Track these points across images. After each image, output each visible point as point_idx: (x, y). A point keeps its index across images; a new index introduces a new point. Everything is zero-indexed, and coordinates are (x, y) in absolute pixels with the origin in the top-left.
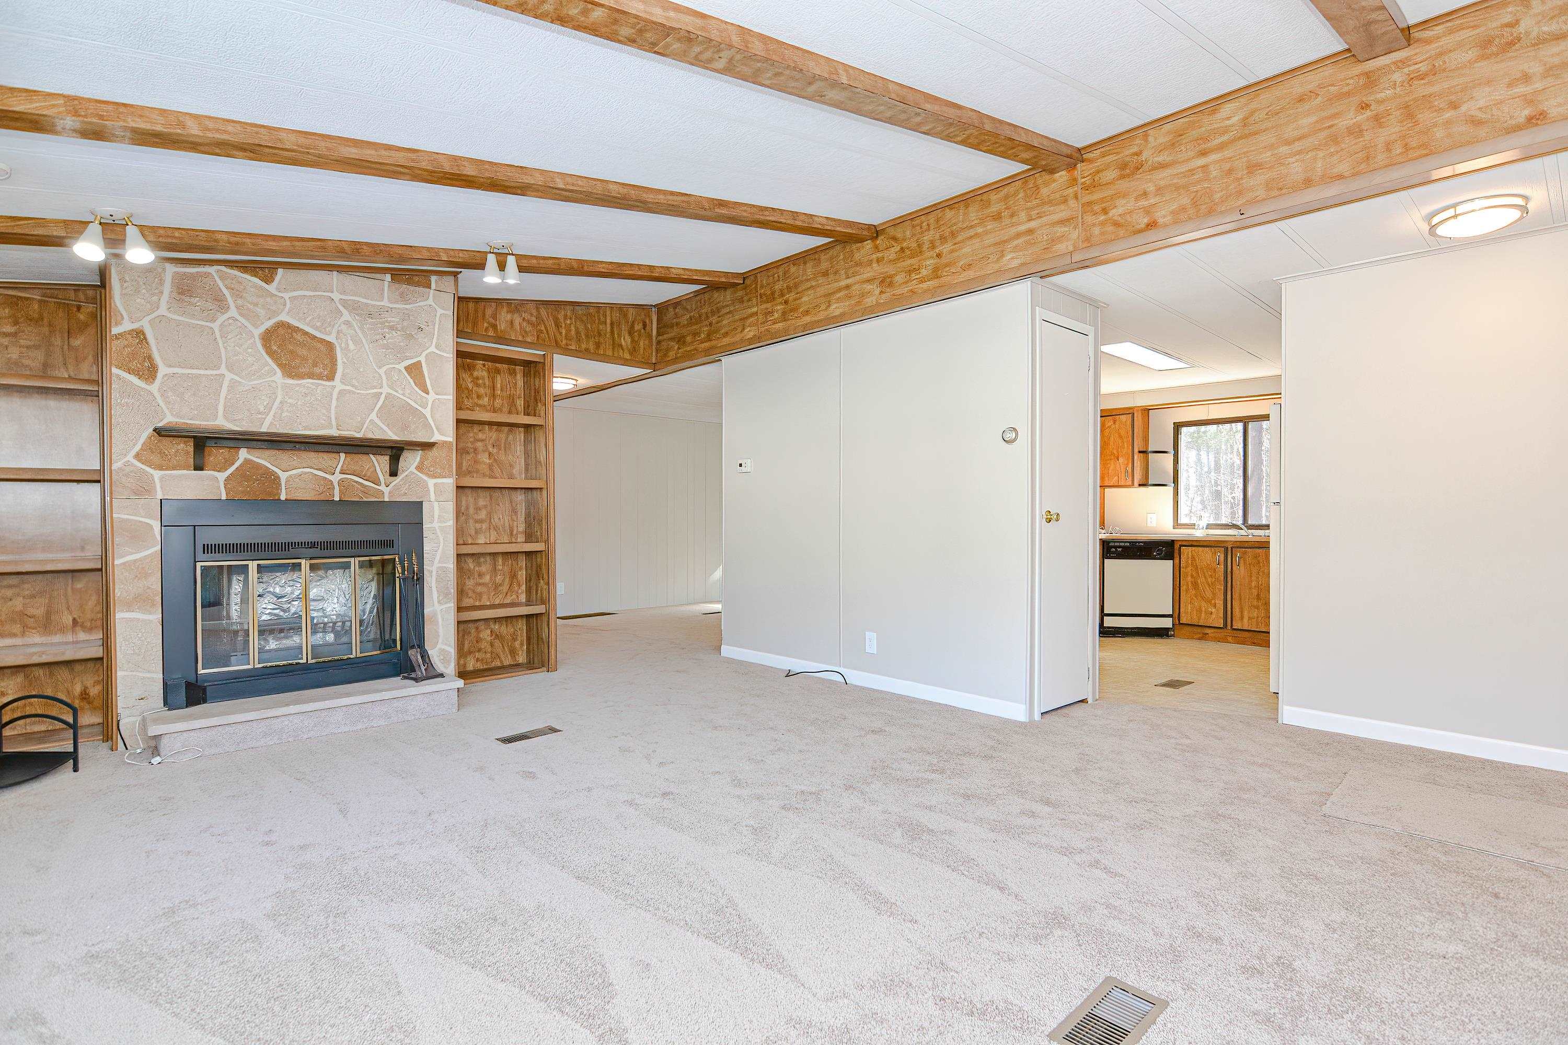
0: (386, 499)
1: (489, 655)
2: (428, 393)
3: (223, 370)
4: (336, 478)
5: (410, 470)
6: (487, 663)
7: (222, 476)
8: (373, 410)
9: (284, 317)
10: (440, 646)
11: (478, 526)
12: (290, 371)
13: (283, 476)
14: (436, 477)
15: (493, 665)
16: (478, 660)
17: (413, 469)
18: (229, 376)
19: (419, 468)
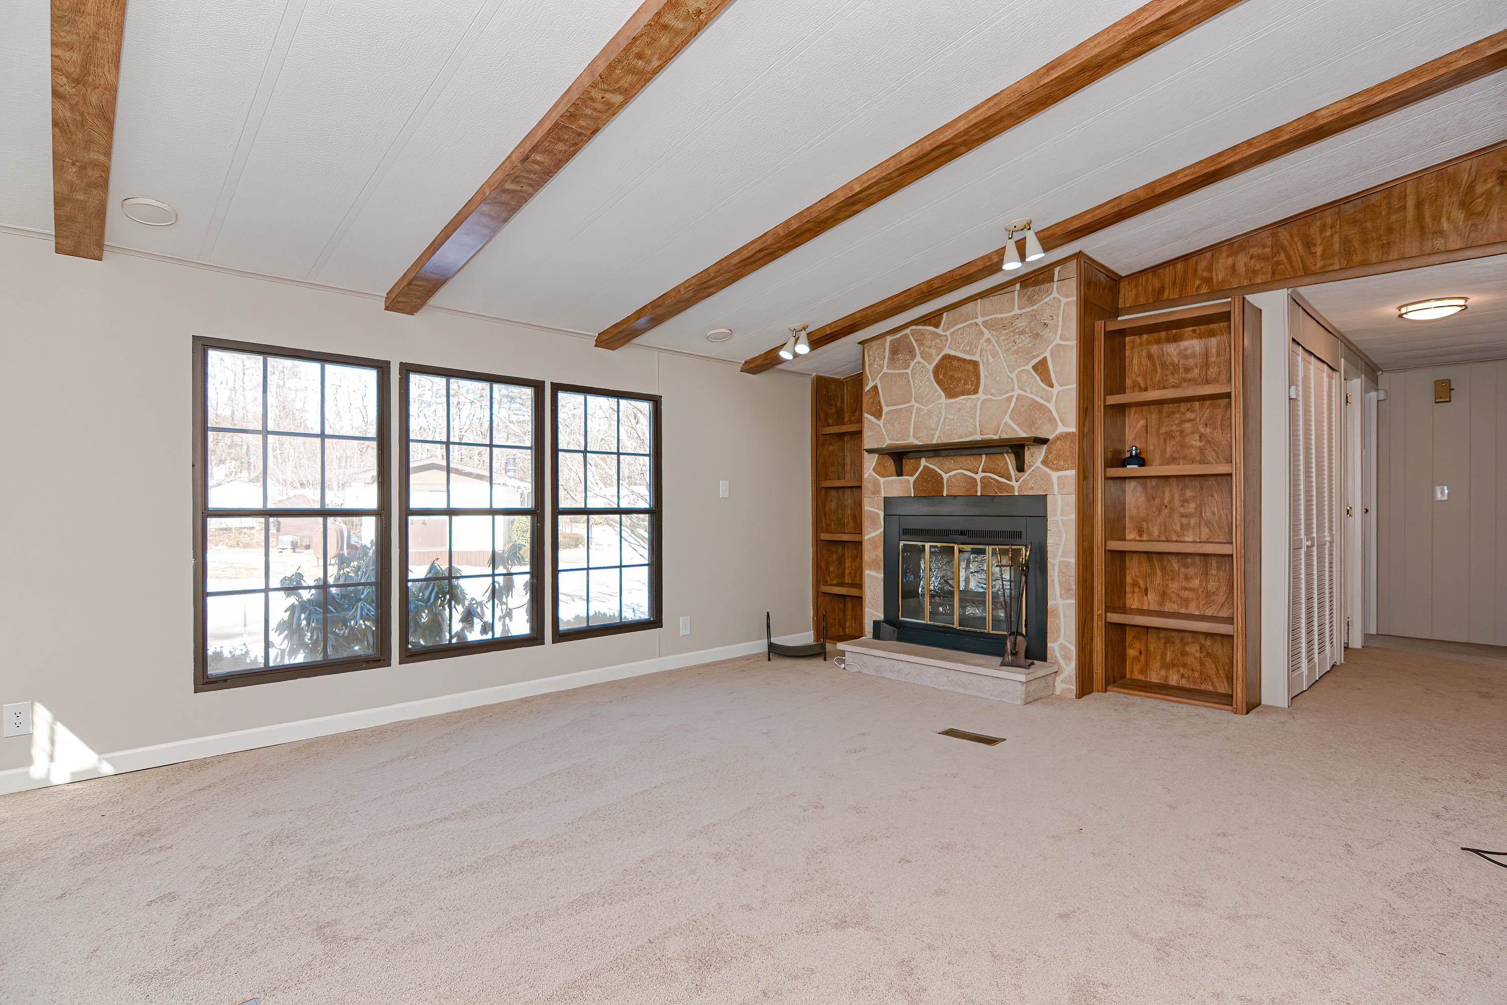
0: (1016, 494)
1: (1197, 674)
2: (1052, 386)
3: (913, 402)
4: (978, 477)
5: (1035, 466)
6: (1195, 683)
7: (912, 479)
8: (1006, 413)
9: (947, 351)
10: (1061, 640)
11: (1185, 521)
12: (951, 393)
13: (945, 477)
14: (1059, 470)
15: (1203, 687)
16: (1182, 676)
17: (1038, 463)
18: (916, 405)
19: (1044, 462)
